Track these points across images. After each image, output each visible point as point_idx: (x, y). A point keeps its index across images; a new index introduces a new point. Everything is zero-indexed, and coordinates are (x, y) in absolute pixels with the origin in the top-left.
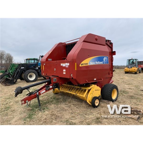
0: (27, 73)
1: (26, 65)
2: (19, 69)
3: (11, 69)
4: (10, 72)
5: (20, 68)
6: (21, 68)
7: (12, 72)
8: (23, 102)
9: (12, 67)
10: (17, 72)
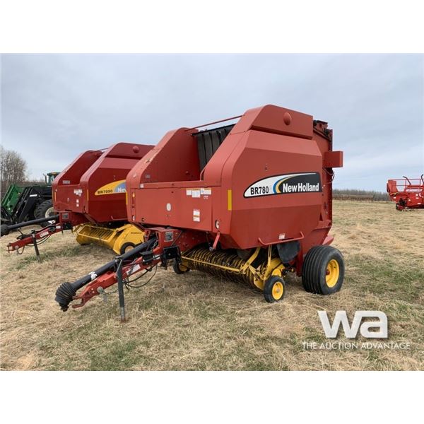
0: (44, 208)
1: (42, 190)
2: (26, 199)
3: (10, 198)
4: (8, 205)
5: (29, 195)
6: (31, 196)
7: (11, 206)
8: (11, 248)
9: (12, 193)
10: (20, 204)
